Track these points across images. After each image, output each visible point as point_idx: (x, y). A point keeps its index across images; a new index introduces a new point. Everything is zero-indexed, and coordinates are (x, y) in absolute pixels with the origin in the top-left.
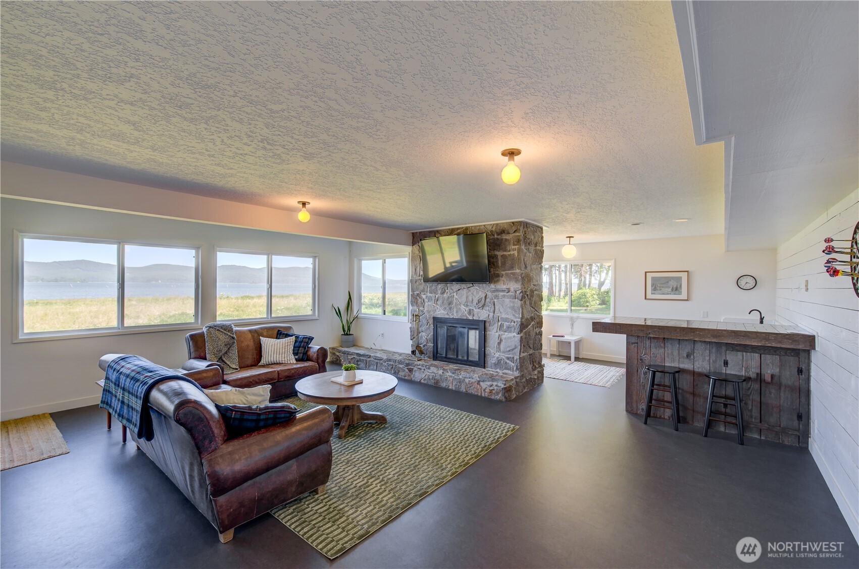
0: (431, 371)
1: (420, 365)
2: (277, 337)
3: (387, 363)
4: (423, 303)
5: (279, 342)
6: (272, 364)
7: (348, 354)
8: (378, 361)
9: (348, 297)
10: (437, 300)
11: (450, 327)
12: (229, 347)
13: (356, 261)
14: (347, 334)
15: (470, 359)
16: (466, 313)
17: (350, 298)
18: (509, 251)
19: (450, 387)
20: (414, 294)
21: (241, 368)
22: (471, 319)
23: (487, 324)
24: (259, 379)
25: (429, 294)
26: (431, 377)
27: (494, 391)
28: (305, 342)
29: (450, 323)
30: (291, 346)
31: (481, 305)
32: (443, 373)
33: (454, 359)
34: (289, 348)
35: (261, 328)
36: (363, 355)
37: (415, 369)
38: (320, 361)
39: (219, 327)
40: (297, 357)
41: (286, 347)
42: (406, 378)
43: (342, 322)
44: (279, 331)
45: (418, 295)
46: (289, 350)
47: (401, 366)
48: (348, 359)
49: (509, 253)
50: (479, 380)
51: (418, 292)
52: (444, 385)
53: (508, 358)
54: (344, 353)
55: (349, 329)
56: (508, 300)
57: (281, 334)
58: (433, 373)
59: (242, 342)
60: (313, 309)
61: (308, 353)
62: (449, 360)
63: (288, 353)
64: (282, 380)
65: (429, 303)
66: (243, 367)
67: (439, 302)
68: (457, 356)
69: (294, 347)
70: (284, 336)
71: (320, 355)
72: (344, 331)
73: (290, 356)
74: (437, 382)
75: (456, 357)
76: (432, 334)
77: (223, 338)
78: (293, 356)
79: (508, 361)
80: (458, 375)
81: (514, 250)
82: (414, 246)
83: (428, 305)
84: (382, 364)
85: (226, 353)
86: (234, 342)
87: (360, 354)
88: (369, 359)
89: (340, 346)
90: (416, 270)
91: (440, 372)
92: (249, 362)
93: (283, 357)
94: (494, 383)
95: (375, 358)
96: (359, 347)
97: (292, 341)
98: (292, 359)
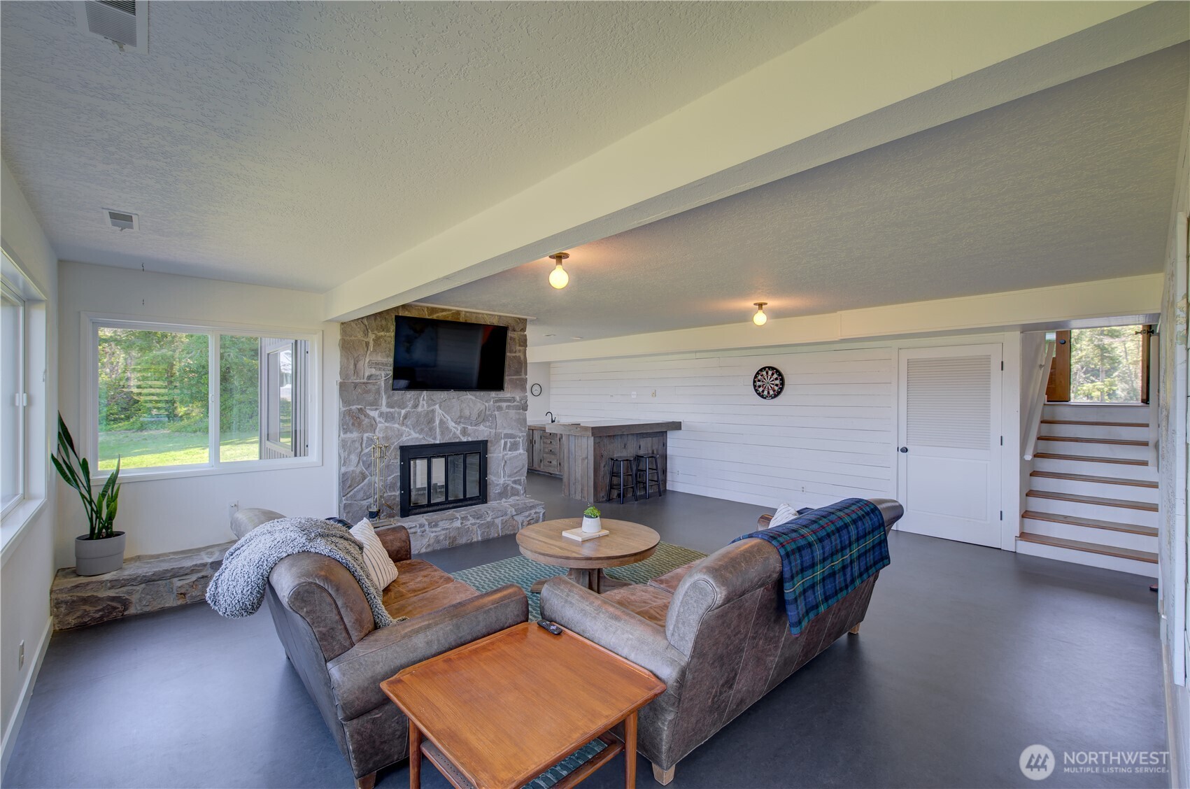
0: (439, 529)
4: (374, 425)
10: (405, 418)
16: (458, 432)
18: (515, 352)
20: (352, 410)
22: (466, 440)
23: (489, 446)
25: (385, 409)
26: (442, 538)
31: (480, 420)
33: (441, 504)
45: (360, 411)
49: (514, 355)
50: (515, 513)
51: (359, 407)
52: (463, 541)
53: (515, 482)
56: (513, 412)
58: (443, 530)
62: (434, 508)
65: (387, 424)
67: (408, 422)
68: (447, 498)
74: (453, 541)
75: (444, 500)
76: (398, 474)
79: (514, 486)
80: (485, 518)
81: (520, 351)
83: (385, 427)
90: (355, 365)
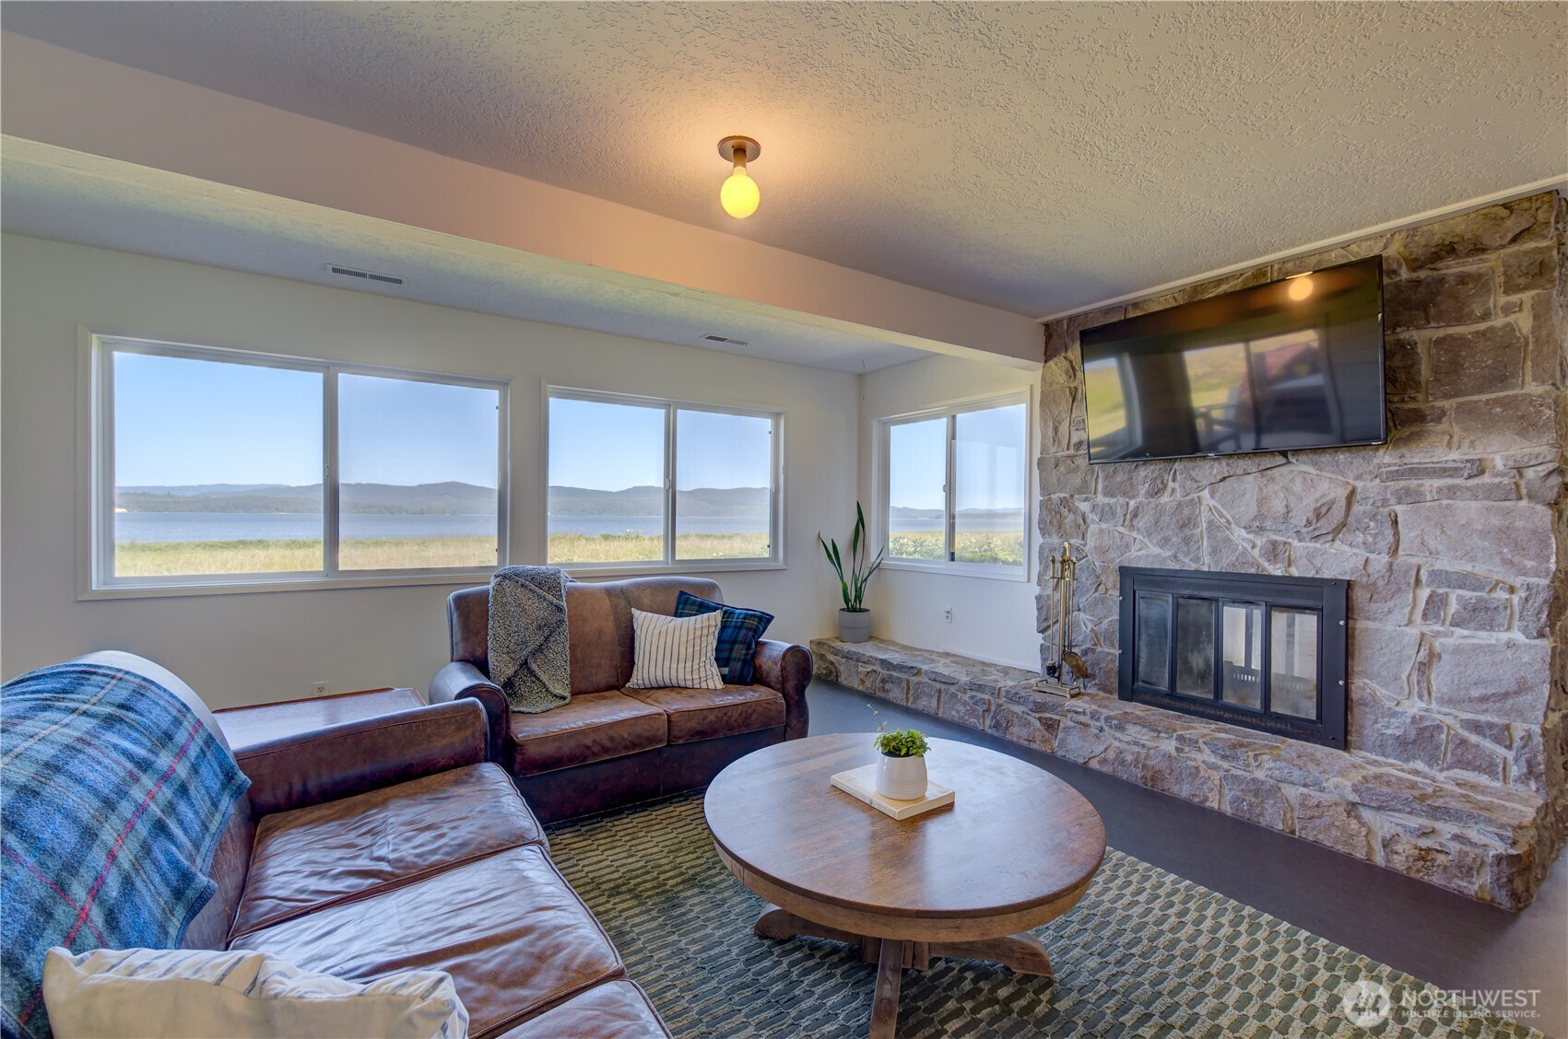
0: (1128, 738)
1: (1084, 713)
2: (677, 609)
3: (969, 693)
4: (1083, 527)
5: (678, 626)
6: (660, 688)
7: (858, 660)
8: (943, 687)
9: (856, 517)
10: (1135, 515)
11: (1190, 597)
12: (547, 632)
13: (875, 428)
14: (854, 610)
15: (1277, 708)
16: (1256, 552)
17: (861, 520)
18: (1485, 317)
19: (1213, 804)
20: (1050, 500)
21: (576, 693)
22: (1279, 573)
23: (1360, 595)
24: (612, 739)
25: (1101, 499)
26: (1129, 758)
27: (1441, 859)
28: (748, 629)
29: (1187, 586)
30: (711, 637)
31: (1326, 525)
32: (1178, 750)
33: (1202, 702)
34: (704, 645)
35: (638, 586)
36: (900, 668)
37: (1066, 722)
38: (790, 686)
39: (525, 577)
40: (726, 670)
41: (698, 641)
42: (1034, 746)
43: (842, 580)
44: (682, 593)
45: (1063, 502)
46: (704, 651)
47: (1017, 709)
48: (857, 673)
49: (1483, 326)
50: (1353, 797)
51: (1062, 495)
52: (1184, 791)
53: (1476, 727)
54: (848, 656)
55: (859, 597)
56: (1474, 504)
57: (686, 603)
58: (1136, 743)
59: (585, 620)
60: (774, 545)
61: (758, 662)
62: (1185, 705)
63: (703, 659)
64: (681, 742)
65: (1104, 526)
66: (583, 691)
67: (1141, 522)
68: (1218, 692)
69: (720, 641)
70: (696, 608)
71: (791, 669)
72: (847, 600)
73: (708, 667)
74: (1156, 776)
75: (1211, 697)
76: (1116, 617)
77: (536, 609)
78: (715, 669)
79: (1474, 738)
80: (1248, 765)
81: (1509, 310)
82: (1051, 363)
83: (1101, 531)
84: (954, 696)
85: (540, 649)
86: (561, 621)
87: (890, 663)
88: (914, 679)
89: (837, 638)
90: (1056, 430)
91: (1169, 746)
92: (603, 676)
93: (688, 670)
94: (1439, 825)
95: (933, 676)
96: (883, 641)
97: (713, 623)
98: (712, 677)
